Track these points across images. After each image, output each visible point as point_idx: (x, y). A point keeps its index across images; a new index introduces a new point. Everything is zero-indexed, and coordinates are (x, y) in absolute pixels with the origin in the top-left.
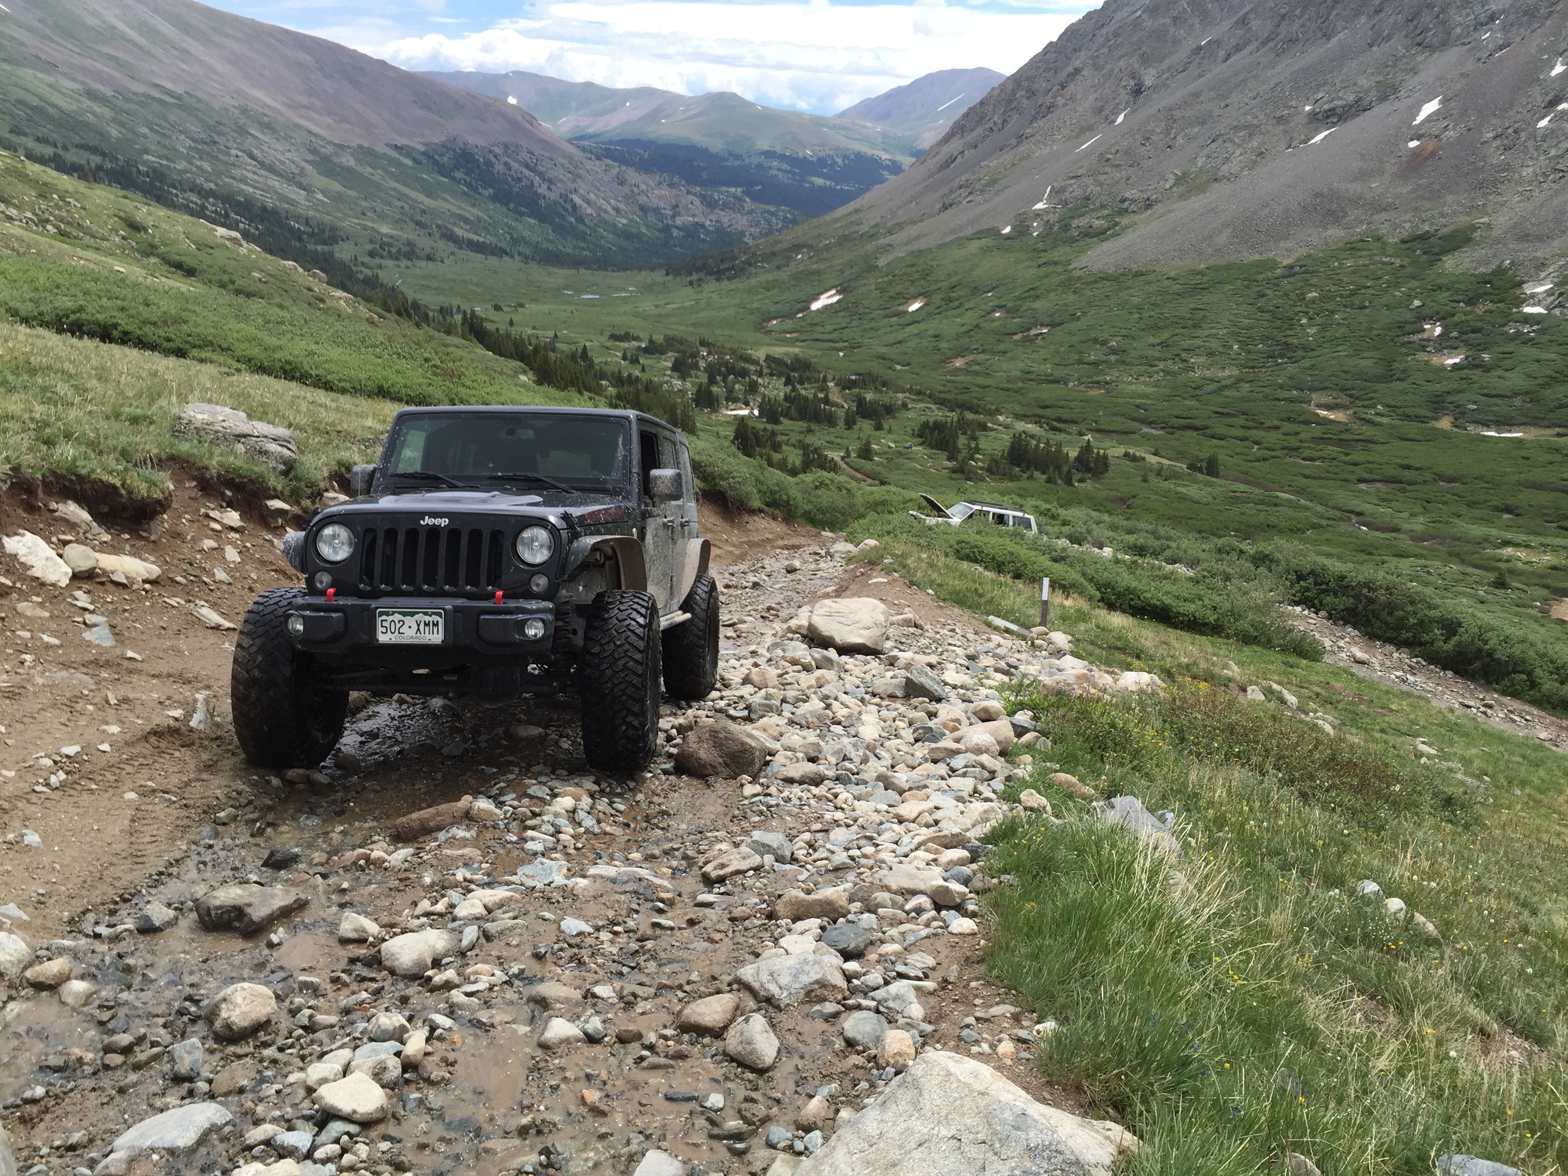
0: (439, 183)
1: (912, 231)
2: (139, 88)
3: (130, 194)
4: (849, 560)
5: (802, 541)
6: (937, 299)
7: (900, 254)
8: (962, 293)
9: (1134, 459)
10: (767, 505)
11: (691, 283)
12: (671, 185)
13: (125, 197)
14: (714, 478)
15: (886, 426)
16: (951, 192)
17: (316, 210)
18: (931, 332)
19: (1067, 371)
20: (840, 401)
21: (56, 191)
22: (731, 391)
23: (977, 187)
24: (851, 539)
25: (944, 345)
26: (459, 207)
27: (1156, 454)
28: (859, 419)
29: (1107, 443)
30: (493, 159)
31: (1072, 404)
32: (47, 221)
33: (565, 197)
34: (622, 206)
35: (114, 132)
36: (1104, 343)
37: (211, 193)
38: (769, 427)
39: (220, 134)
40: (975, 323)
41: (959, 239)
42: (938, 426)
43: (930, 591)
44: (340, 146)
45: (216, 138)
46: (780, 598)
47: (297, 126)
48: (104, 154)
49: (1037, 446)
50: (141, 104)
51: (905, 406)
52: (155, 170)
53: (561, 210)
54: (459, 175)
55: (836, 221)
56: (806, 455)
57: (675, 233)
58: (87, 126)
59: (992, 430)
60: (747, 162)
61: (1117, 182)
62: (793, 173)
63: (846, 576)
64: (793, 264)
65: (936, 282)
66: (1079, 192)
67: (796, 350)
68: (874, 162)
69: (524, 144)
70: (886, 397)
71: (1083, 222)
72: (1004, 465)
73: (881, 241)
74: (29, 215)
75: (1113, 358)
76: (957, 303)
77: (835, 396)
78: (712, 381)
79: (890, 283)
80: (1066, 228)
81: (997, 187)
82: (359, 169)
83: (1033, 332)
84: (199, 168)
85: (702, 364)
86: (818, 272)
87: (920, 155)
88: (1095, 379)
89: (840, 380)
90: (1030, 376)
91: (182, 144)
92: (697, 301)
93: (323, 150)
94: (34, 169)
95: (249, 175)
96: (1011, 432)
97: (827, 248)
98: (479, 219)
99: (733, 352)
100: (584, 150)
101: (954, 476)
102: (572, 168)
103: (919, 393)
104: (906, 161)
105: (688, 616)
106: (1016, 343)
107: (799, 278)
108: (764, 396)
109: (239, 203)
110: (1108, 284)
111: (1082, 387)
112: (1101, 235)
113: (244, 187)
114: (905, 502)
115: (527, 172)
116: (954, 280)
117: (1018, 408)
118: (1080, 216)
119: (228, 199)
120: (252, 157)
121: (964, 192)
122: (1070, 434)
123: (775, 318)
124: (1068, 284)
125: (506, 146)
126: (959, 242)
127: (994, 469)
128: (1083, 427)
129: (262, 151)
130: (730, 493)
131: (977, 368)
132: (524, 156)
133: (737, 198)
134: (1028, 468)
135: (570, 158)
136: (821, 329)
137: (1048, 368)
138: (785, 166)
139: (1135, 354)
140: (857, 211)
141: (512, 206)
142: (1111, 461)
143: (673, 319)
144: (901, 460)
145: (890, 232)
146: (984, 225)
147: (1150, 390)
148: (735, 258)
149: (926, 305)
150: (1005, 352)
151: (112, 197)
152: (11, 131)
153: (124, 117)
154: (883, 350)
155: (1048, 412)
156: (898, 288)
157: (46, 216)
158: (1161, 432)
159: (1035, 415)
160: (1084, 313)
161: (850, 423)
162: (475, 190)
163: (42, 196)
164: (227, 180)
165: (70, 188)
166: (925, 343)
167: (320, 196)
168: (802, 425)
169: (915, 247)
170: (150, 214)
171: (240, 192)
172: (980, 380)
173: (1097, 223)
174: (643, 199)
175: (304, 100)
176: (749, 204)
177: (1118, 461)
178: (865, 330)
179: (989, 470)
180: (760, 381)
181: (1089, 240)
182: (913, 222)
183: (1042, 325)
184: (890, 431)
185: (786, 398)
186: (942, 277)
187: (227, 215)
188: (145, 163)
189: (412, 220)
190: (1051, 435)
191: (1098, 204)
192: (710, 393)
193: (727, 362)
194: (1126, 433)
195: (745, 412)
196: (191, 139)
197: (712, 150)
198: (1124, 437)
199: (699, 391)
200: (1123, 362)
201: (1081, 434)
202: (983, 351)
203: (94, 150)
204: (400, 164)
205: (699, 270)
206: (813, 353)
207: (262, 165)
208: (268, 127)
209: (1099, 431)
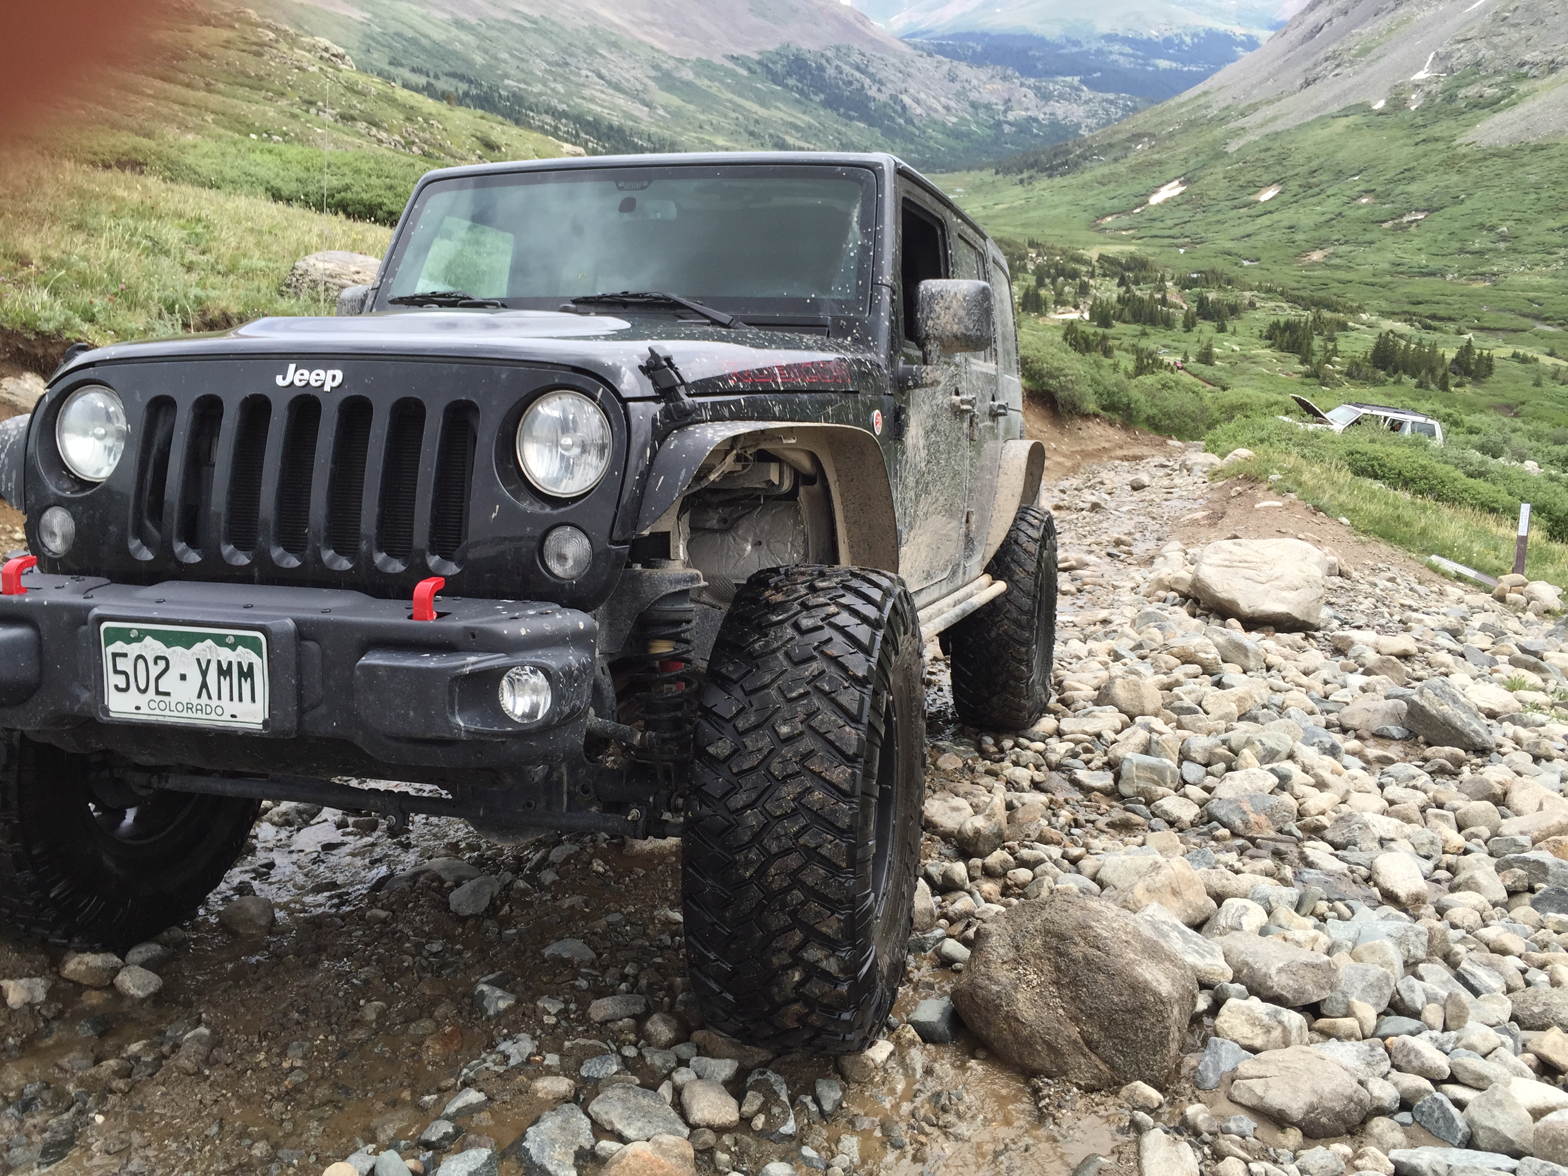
0: (772, 92)
1: (1267, 112)
2: (501, 15)
3: (488, 115)
4: (1215, 475)
5: (1145, 450)
6: (1293, 186)
7: (1253, 138)
8: (1324, 178)
9: (1524, 360)
10: (1104, 408)
11: (1021, 182)
12: (1005, 78)
13: (482, 118)
14: (1041, 376)
15: (1230, 328)
16: (1315, 65)
17: (658, 126)
18: (1287, 223)
19: (1446, 261)
20: (1179, 301)
21: (422, 114)
22: (1059, 294)
23: (1346, 57)
24: (1213, 447)
25: (1299, 237)
26: (791, 115)
27: (1551, 354)
28: (1199, 320)
29: (1491, 343)
30: (824, 62)
31: (1449, 300)
32: (413, 143)
33: (894, 98)
34: (952, 104)
35: (479, 59)
36: (1491, 229)
37: (564, 115)
38: (1100, 331)
39: (572, 55)
40: (1337, 211)
41: (1321, 117)
42: (1290, 327)
43: (1344, 520)
44: (681, 61)
45: (569, 60)
46: (1129, 526)
47: (640, 42)
48: (470, 82)
49: (1407, 347)
50: (501, 30)
51: (1252, 305)
52: (514, 95)
53: (889, 111)
54: (791, 82)
55: (1182, 105)
56: (1139, 359)
57: (1007, 128)
58: (455, 54)
59: (1353, 329)
60: (1086, 47)
61: (1516, 44)
62: (1136, 57)
63: (1215, 496)
64: (1132, 155)
65: (1294, 167)
66: (1467, 58)
67: (1132, 248)
68: (1227, 40)
69: (856, 46)
70: (1231, 296)
71: (1472, 91)
72: (1367, 369)
73: (1233, 125)
74: (397, 137)
75: (1502, 246)
76: (1317, 190)
77: (1173, 294)
78: (1040, 283)
79: (1240, 171)
80: (1451, 98)
81: (1370, 57)
82: (698, 82)
83: (1405, 219)
84: (553, 90)
85: (1031, 267)
86: (1160, 163)
87: (1280, 28)
88: (1480, 270)
89: (1180, 279)
90: (1400, 269)
91: (538, 67)
92: (1027, 200)
93: (665, 66)
94: (402, 94)
95: (598, 94)
96: (1376, 332)
97: (1171, 135)
98: (810, 127)
99: (1064, 252)
100: (915, 47)
101: (1308, 381)
102: (902, 67)
103: (1269, 290)
104: (1263, 35)
105: (1000, 586)
106: (1386, 233)
107: (1137, 170)
108: (1095, 298)
109: (589, 123)
110: (1500, 161)
111: (1463, 280)
112: (1493, 105)
113: (593, 107)
114: (1269, 405)
115: (858, 75)
116: (1315, 164)
117: (1384, 305)
118: (1468, 85)
119: (578, 119)
120: (601, 77)
121: (1330, 64)
122: (1446, 332)
123: (1111, 214)
124: (1451, 163)
125: (838, 49)
126: (1323, 121)
127: (1354, 373)
128: (1462, 324)
129: (610, 70)
130: (1061, 394)
131: (1338, 261)
132: (856, 58)
133: (1072, 87)
134: (1395, 372)
135: (901, 57)
136: (1161, 225)
137: (1423, 259)
138: (1128, 50)
139: (1528, 240)
140: (1206, 93)
141: (842, 110)
142: (1496, 363)
143: (1001, 221)
144: (1246, 364)
145: (1243, 115)
146: (1352, 101)
147: (1546, 281)
148: (1069, 152)
149: (1281, 193)
150: (1371, 243)
151: (470, 118)
152: (391, 63)
153: (487, 44)
154: (1229, 245)
155: (1420, 309)
156: (1250, 176)
157: (413, 138)
158: (1559, 330)
159: (1404, 312)
160: (1470, 195)
161: (1189, 326)
162: (807, 97)
163: (408, 119)
164: (578, 101)
165: (434, 111)
166: (1278, 235)
167: (661, 112)
168: (1137, 328)
169: (1270, 129)
170: (504, 133)
171: (590, 111)
172: (1342, 275)
173: (1489, 92)
174: (974, 96)
175: (647, 16)
176: (1086, 93)
177: (1505, 363)
178: (1209, 224)
179: (1349, 374)
180: (1092, 282)
181: (1477, 112)
182: (1269, 102)
183: (1417, 210)
184: (1234, 333)
185: (1120, 300)
186: (1301, 161)
187: (577, 135)
188: (506, 88)
189: (746, 130)
190: (1423, 334)
191: (1491, 70)
192: (1037, 296)
193: (1057, 263)
194: (1514, 331)
195: (1074, 315)
196: (546, 62)
197: (1048, 38)
198: (1512, 335)
199: (1026, 295)
200: (1515, 250)
201: (1460, 332)
202: (1346, 242)
203: (462, 78)
204: (734, 75)
205: (1031, 166)
206: (1150, 250)
207: (609, 83)
208: (615, 45)
209: (1482, 329)
